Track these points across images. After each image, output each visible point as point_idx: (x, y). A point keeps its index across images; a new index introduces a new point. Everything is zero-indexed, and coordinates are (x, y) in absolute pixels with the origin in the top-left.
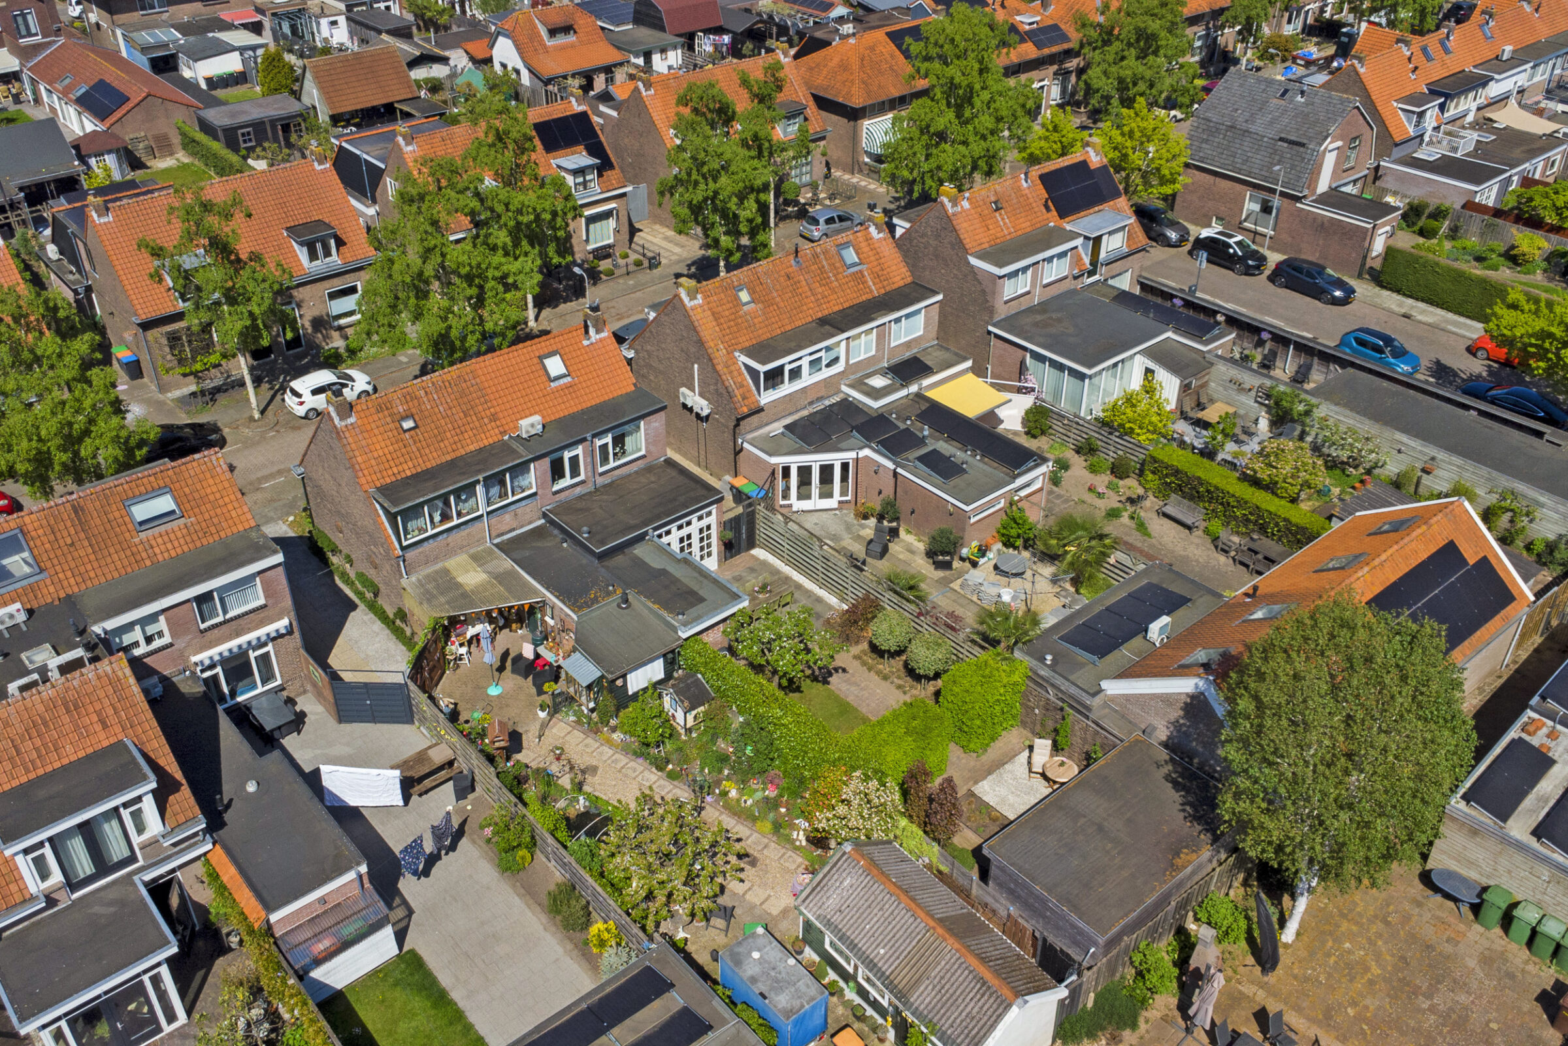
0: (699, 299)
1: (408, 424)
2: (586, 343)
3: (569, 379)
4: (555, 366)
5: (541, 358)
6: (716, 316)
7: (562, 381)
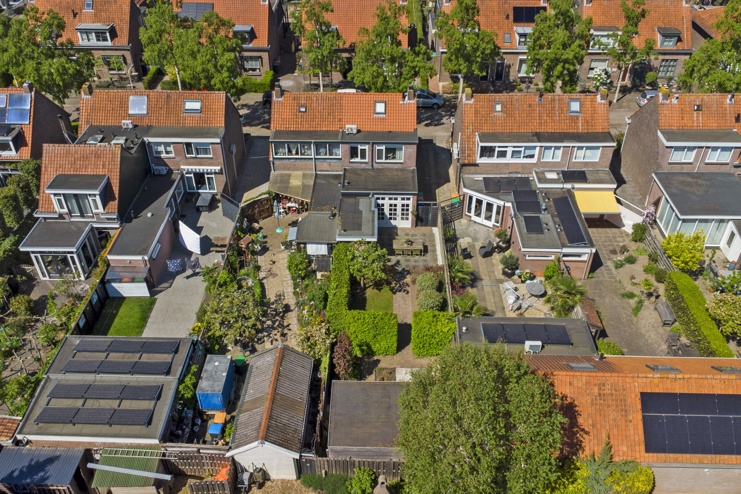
0: (472, 101)
1: (303, 109)
2: (402, 102)
3: (384, 116)
4: (380, 108)
5: (376, 102)
6: (476, 112)
7: (380, 116)
